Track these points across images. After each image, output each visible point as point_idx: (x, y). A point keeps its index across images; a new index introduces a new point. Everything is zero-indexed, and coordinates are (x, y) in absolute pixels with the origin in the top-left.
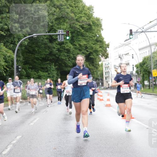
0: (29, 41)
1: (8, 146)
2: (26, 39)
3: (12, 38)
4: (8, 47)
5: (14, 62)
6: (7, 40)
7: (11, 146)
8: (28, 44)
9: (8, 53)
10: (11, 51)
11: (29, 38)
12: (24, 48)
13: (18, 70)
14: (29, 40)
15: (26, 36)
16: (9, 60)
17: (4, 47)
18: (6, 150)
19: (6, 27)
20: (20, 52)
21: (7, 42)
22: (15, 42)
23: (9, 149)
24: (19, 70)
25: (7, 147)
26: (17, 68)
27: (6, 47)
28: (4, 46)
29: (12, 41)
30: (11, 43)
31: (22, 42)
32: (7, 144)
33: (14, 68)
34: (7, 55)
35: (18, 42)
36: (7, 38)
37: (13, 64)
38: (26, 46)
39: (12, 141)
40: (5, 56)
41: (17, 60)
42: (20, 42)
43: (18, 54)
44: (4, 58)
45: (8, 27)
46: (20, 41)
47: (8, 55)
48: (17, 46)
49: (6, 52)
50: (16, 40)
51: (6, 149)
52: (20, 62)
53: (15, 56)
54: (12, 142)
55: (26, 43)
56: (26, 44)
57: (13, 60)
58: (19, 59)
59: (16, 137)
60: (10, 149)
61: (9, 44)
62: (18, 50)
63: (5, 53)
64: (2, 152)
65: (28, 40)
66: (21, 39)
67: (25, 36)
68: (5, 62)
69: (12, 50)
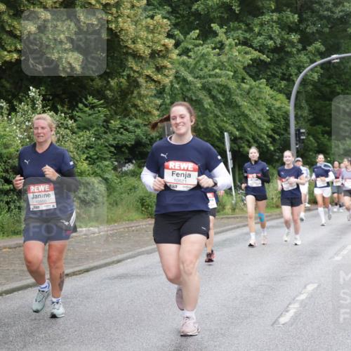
0: (322, 71)
1: (290, 306)
2: (316, 67)
3: (284, 67)
4: (276, 88)
5: (289, 120)
6: (273, 72)
7: (296, 305)
8: (319, 79)
9: (276, 100)
10: (282, 97)
11: (322, 66)
12: (311, 87)
13: (299, 138)
14: (322, 68)
15: (315, 61)
16: (278, 115)
17: (268, 88)
18: (287, 314)
19: (270, 43)
20: (303, 97)
21: (274, 76)
22: (291, 75)
23: (292, 313)
24: (302, 137)
25: (288, 307)
26: (296, 134)
27: (271, 88)
28: (267, 85)
29: (284, 74)
30: (283, 79)
31: (306, 75)
32: (288, 302)
33: (289, 134)
34: (273, 105)
35: (297, 75)
36: (271, 67)
37: (288, 125)
38: (314, 84)
39: (297, 296)
40: (270, 108)
41: (296, 117)
42: (301, 75)
43: (298, 101)
44: (267, 112)
45: (275, 43)
46: (301, 73)
47: (278, 104)
48: (294, 84)
49: (272, 98)
50: (293, 70)
51: (287, 311)
52: (302, 119)
53: (291, 108)
54: (297, 298)
55: (316, 76)
56: (316, 78)
57: (288, 116)
58: (299, 113)
59: (305, 287)
60: (295, 313)
61: (276, 80)
62: (298, 92)
63: (270, 101)
64: (279, 317)
65: (319, 69)
66: (305, 68)
67: (312, 61)
68: (270, 120)
69: (284, 93)
